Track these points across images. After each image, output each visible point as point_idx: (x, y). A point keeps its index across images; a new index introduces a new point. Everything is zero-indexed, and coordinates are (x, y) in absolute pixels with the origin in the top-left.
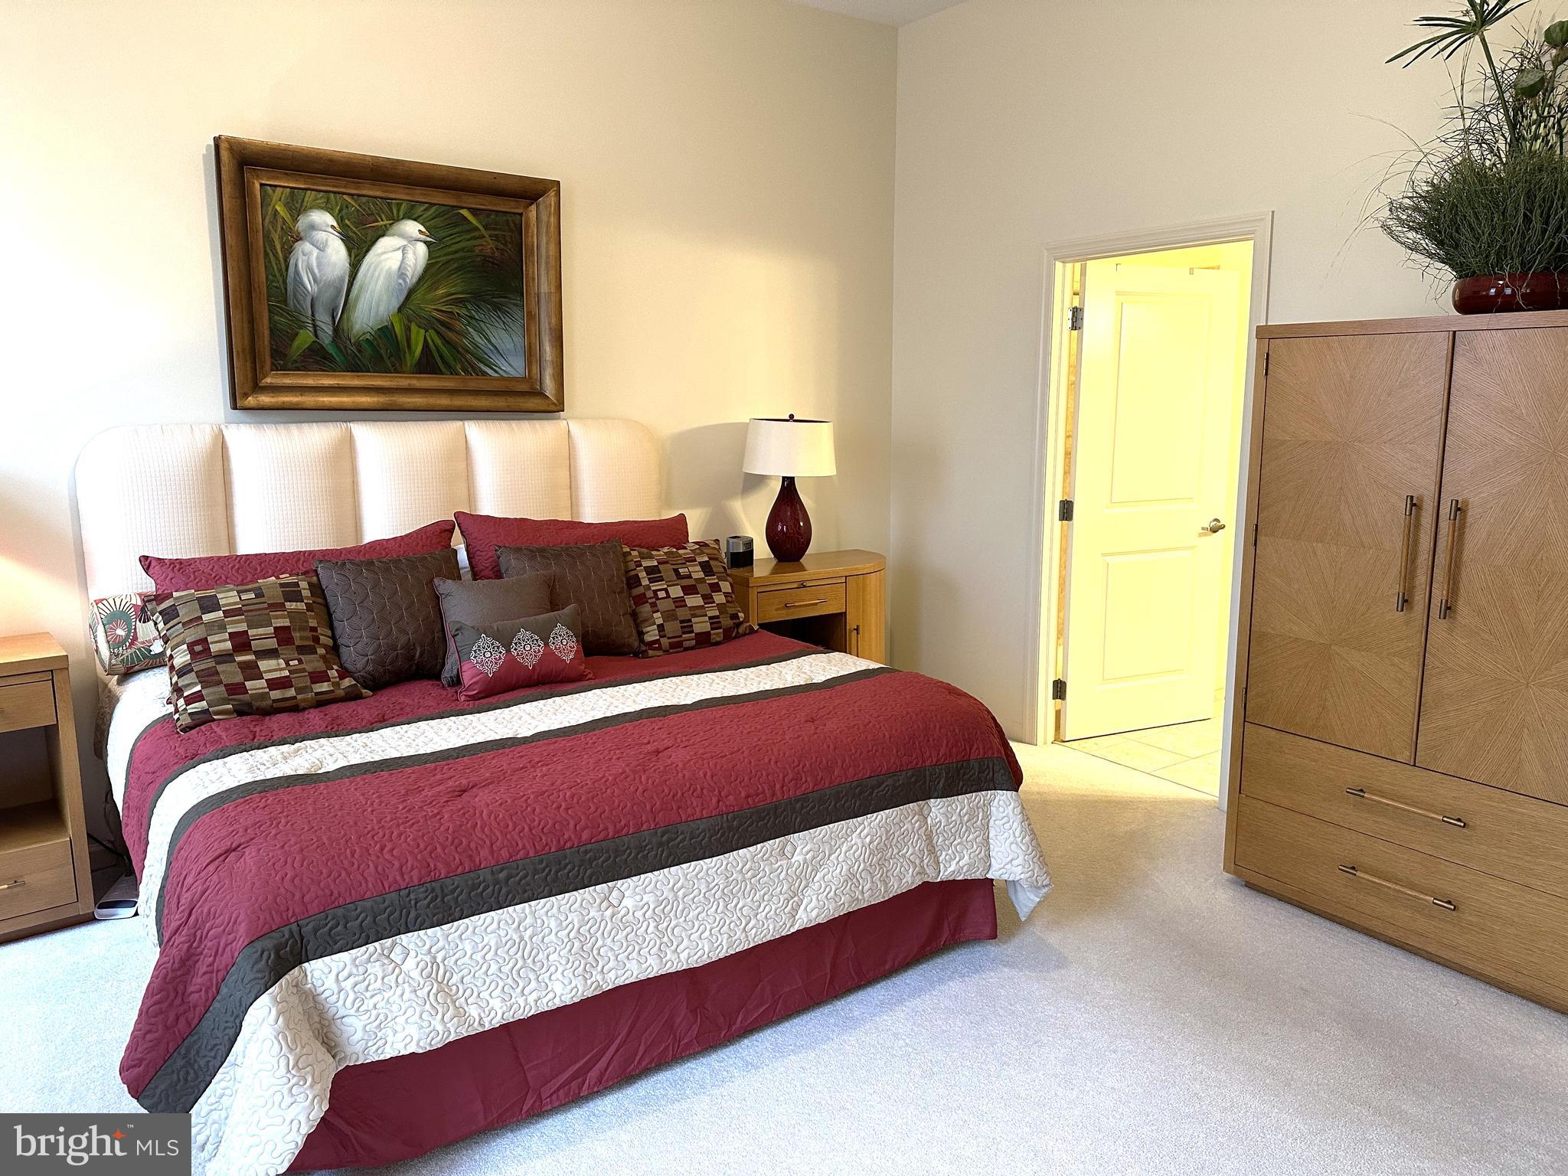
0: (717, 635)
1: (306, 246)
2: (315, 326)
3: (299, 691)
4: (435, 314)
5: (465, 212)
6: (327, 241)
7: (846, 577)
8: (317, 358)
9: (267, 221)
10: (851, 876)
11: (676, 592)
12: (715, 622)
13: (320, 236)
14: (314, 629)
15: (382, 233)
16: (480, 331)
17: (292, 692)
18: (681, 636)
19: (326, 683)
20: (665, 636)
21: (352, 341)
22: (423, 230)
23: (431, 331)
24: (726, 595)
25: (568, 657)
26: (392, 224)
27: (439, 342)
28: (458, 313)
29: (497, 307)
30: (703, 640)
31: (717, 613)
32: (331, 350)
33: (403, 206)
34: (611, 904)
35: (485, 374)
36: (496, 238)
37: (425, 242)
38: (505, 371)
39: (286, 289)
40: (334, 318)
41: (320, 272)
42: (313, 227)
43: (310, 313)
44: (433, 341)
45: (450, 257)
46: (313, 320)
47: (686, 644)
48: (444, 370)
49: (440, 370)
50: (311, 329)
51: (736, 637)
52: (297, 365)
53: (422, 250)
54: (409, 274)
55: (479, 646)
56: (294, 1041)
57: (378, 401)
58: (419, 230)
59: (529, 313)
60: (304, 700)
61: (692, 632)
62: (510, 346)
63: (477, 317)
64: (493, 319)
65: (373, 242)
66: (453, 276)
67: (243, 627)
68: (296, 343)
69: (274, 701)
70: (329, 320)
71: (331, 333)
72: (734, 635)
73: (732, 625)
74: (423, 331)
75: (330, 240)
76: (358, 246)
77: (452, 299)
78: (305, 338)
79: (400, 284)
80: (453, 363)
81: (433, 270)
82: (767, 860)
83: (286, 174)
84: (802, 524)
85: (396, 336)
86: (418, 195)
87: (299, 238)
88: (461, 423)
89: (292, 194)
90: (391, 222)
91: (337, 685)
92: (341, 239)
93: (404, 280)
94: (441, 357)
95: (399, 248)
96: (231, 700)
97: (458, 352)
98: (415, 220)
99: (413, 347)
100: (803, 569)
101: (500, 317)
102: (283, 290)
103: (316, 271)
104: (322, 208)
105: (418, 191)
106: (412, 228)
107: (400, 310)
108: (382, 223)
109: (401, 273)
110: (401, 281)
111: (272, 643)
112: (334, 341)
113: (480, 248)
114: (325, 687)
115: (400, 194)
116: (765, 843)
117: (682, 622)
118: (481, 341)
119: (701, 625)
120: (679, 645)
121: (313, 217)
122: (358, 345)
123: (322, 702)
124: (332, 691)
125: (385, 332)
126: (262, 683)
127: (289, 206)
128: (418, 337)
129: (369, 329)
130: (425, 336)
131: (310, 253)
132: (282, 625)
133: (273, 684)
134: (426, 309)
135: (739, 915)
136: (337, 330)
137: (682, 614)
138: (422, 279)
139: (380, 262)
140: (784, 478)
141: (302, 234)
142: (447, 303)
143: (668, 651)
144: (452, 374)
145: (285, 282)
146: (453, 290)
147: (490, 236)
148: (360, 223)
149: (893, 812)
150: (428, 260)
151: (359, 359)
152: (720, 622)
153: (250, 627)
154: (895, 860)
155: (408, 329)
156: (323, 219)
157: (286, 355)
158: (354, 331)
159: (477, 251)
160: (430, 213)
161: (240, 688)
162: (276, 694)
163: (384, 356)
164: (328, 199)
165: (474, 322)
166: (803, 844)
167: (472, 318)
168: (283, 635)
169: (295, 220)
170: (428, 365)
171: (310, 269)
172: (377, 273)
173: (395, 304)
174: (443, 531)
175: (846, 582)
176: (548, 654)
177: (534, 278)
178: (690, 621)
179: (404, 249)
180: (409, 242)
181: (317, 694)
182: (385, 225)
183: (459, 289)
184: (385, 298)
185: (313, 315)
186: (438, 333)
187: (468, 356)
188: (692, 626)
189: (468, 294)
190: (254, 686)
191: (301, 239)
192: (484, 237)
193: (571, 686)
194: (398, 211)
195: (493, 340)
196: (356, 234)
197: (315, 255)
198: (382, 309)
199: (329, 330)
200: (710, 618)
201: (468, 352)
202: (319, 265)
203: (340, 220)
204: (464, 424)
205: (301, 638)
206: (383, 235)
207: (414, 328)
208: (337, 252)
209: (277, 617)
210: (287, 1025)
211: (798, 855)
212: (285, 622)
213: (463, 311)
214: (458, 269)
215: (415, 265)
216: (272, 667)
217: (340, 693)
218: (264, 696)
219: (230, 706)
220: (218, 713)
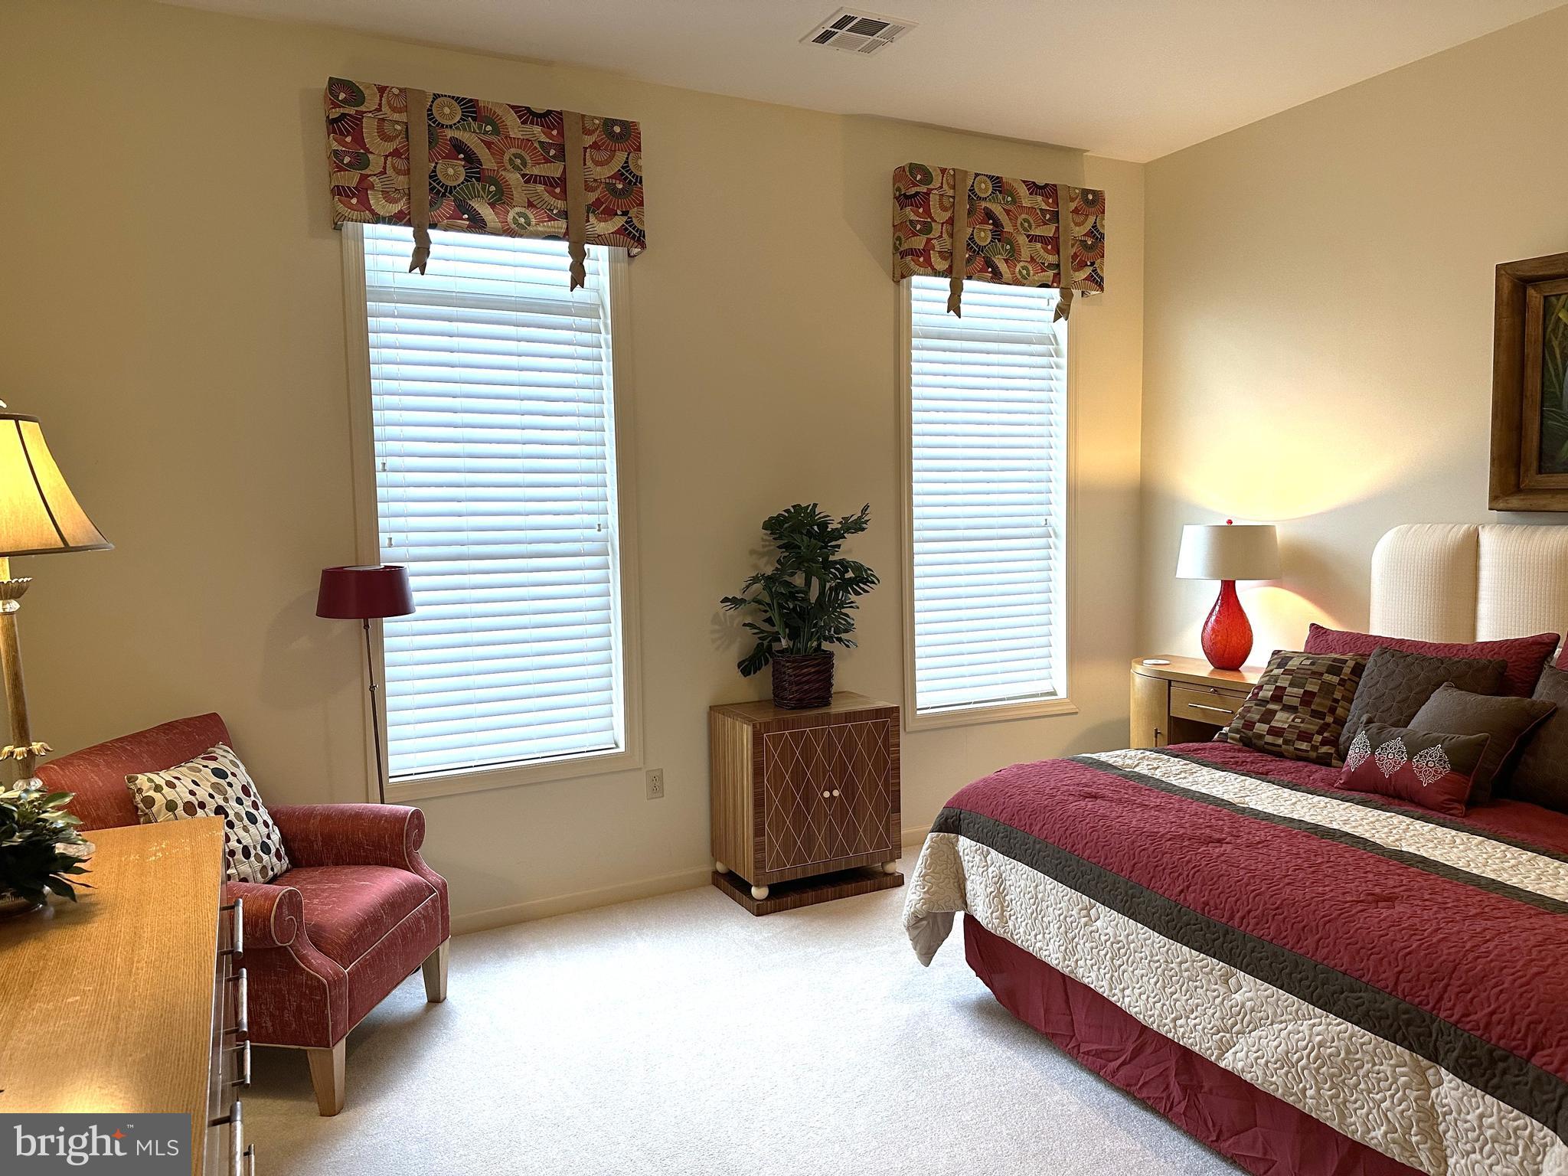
3: (1286, 742)
9: (1548, 330)
14: (1336, 701)
17: (1280, 741)
19: (1306, 743)
25: (1427, 781)
39: (1561, 394)
60: (1287, 751)
67: (1286, 684)
69: (1266, 743)
82: (1207, 974)
91: (1315, 748)
102: (1559, 396)
111: (1296, 702)
114: (1304, 746)
123: (1299, 757)
124: (1307, 751)
126: (1266, 727)
132: (1312, 690)
133: (1275, 732)
145: (1561, 387)
153: (1291, 685)
157: (1554, 459)
161: (1249, 725)
162: (1269, 739)
166: (1249, 989)
168: (1307, 698)
181: (1296, 749)
190: (1261, 728)
205: (1319, 704)
209: (1311, 683)
211: (1240, 995)
212: (1315, 689)
216: (1282, 719)
217: (1313, 755)
218: (1261, 737)
219: (1239, 736)
220: (1232, 738)
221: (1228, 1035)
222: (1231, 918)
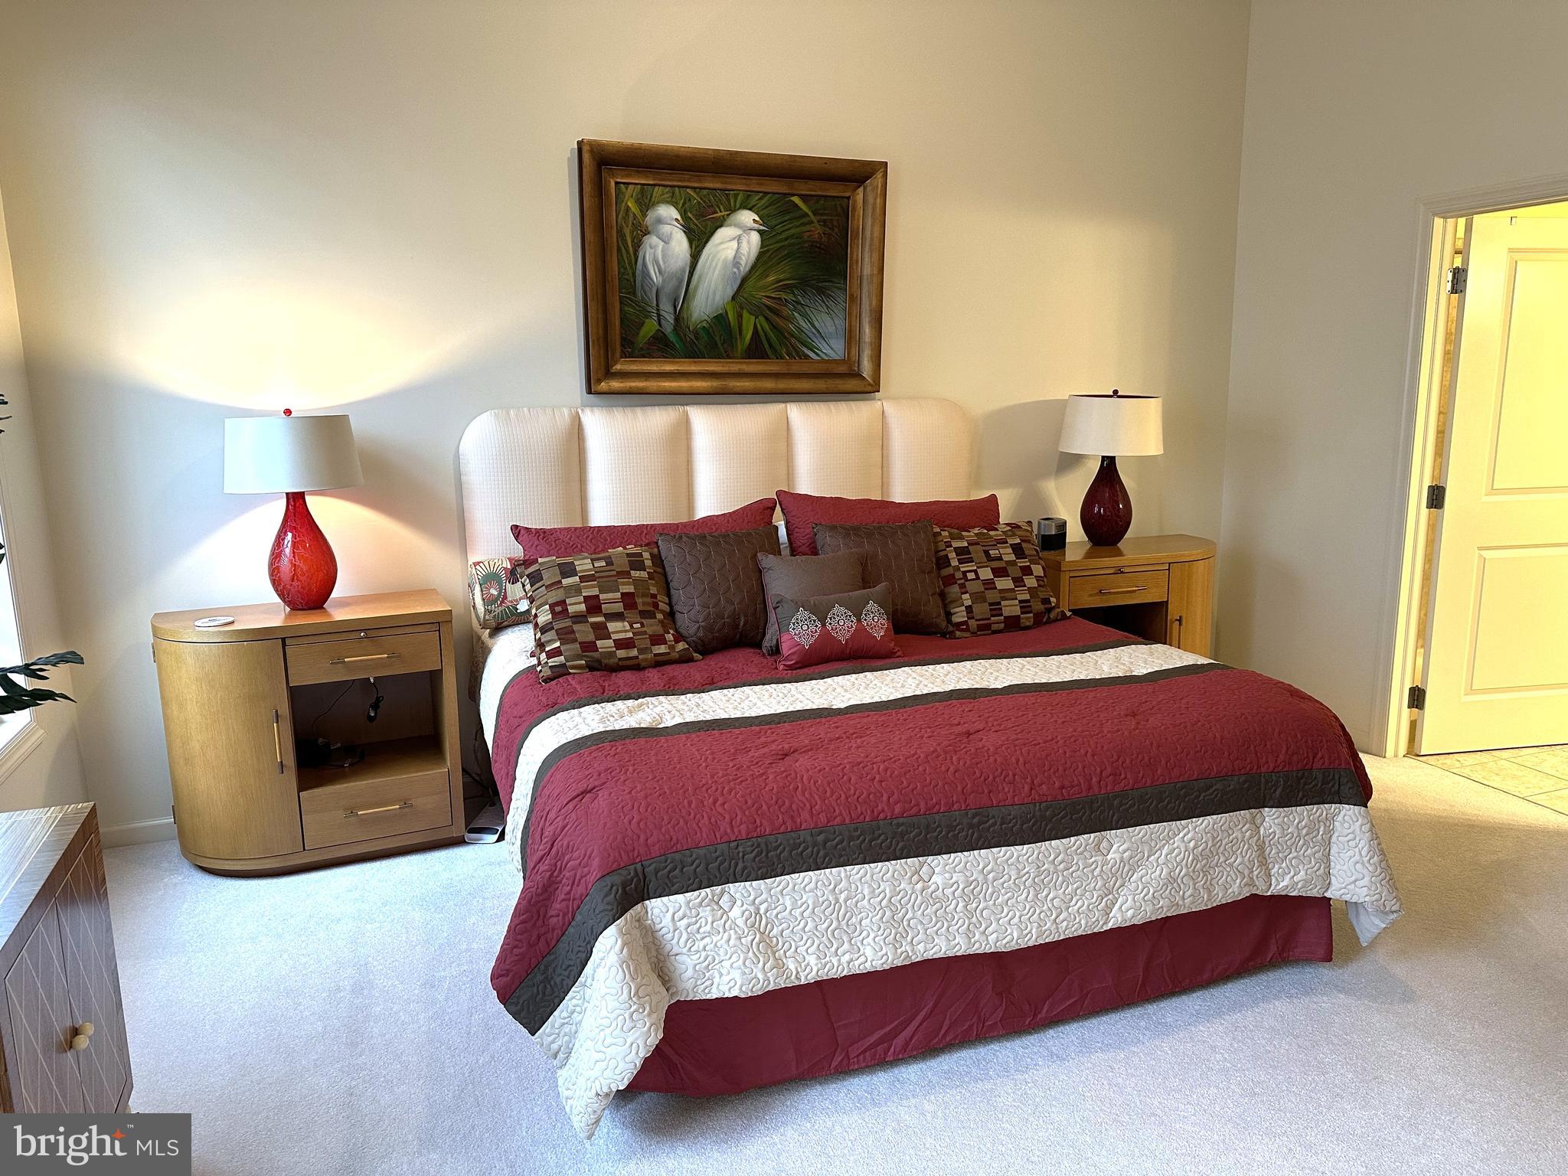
0: (1027, 619)
1: (652, 240)
2: (659, 315)
3: (641, 651)
4: (765, 300)
5: (796, 199)
6: (671, 234)
7: (1170, 564)
8: (660, 346)
9: (620, 216)
10: (1172, 880)
11: (986, 574)
12: (1025, 606)
13: (666, 229)
14: (654, 596)
15: (720, 224)
16: (804, 316)
17: (634, 652)
18: (989, 619)
19: (663, 646)
20: (973, 618)
21: (691, 329)
22: (757, 219)
23: (761, 318)
24: (1038, 578)
25: (879, 634)
26: (729, 214)
27: (767, 327)
28: (785, 299)
29: (821, 291)
30: (1013, 623)
31: (1028, 597)
32: (672, 338)
33: (739, 197)
34: (921, 879)
35: (807, 357)
36: (824, 223)
37: (759, 231)
38: (826, 354)
39: (635, 281)
40: (675, 307)
41: (664, 263)
42: (659, 221)
43: (655, 302)
44: (761, 326)
45: (782, 244)
46: (658, 310)
47: (995, 627)
48: (769, 352)
49: (767, 355)
50: (656, 318)
51: (1046, 623)
52: (643, 352)
53: (755, 238)
54: (743, 263)
55: (797, 619)
56: (636, 970)
57: (712, 386)
58: (754, 220)
59: (852, 295)
60: (645, 660)
61: (1001, 615)
62: (832, 329)
63: (802, 302)
64: (817, 304)
65: (712, 234)
66: (782, 264)
67: (595, 592)
68: (642, 332)
69: (620, 659)
70: (671, 309)
71: (673, 322)
72: (1044, 620)
73: (1044, 610)
74: (754, 317)
75: (674, 232)
76: (699, 237)
77: (781, 286)
78: (650, 327)
79: (735, 273)
80: (778, 347)
81: (765, 258)
82: (1081, 854)
83: (638, 172)
84: (1121, 506)
85: (730, 324)
86: (754, 184)
87: (647, 233)
88: (784, 405)
89: (642, 191)
90: (727, 213)
91: (672, 648)
92: (684, 231)
93: (738, 269)
94: (768, 341)
95: (734, 238)
96: (585, 656)
97: (785, 337)
98: (750, 209)
99: (744, 332)
100: (1120, 553)
101: (824, 302)
102: (633, 283)
103: (661, 263)
104: (668, 203)
105: (754, 180)
106: (747, 217)
107: (733, 298)
108: (720, 214)
109: (736, 262)
110: (735, 270)
111: (619, 607)
112: (675, 329)
113: (808, 234)
114: (662, 649)
115: (738, 184)
116: (1079, 837)
117: (991, 604)
118: (806, 326)
119: (1011, 608)
120: (987, 627)
121: (659, 212)
122: (696, 333)
123: (659, 663)
124: (669, 653)
125: (720, 319)
126: (610, 643)
127: (638, 202)
128: (749, 322)
129: (706, 318)
130: (755, 324)
131: (656, 246)
132: (627, 591)
133: (621, 644)
134: (757, 296)
135: (1050, 905)
136: (677, 319)
137: (992, 596)
138: (754, 267)
139: (718, 252)
140: (1103, 457)
141: (650, 228)
142: (777, 290)
143: (976, 633)
144: (777, 358)
145: (634, 274)
146: (782, 277)
147: (818, 222)
148: (701, 215)
149: (1221, 818)
150: (761, 248)
151: (696, 345)
152: (1030, 606)
153: (601, 592)
154: (1221, 868)
155: (740, 316)
156: (668, 212)
157: (634, 343)
158: (693, 319)
159: (805, 237)
160: (763, 202)
161: (589, 647)
162: (621, 654)
163: (719, 342)
164: (673, 193)
165: (799, 307)
166: (1119, 842)
167: (799, 303)
168: (628, 600)
169: (644, 215)
170: (757, 350)
171: (656, 261)
172: (714, 264)
173: (730, 292)
174: (763, 510)
175: (1169, 569)
176: (861, 630)
177: (857, 261)
178: (999, 604)
179: (739, 239)
180: (744, 231)
181: (655, 655)
182: (723, 216)
183: (787, 275)
184: (720, 287)
185: (657, 305)
186: (767, 319)
187: (793, 340)
188: (1001, 609)
189: (797, 279)
190: (603, 645)
191: (649, 233)
192: (813, 222)
193: (880, 663)
194: (735, 202)
195: (816, 324)
196: (697, 226)
197: (660, 247)
198: (718, 297)
199: (671, 319)
200: (1020, 602)
201: (792, 336)
202: (664, 256)
203: (683, 213)
204: (786, 407)
205: (644, 604)
206: (721, 226)
207: (745, 314)
208: (680, 244)
209: (624, 584)
210: (630, 955)
211: (1114, 852)
212: (630, 589)
213: (790, 297)
214: (787, 256)
215: (749, 253)
216: (618, 629)
217: (675, 655)
218: (612, 654)
219: (584, 662)
220: (573, 667)
221: (1110, 897)
222: (1090, 788)
